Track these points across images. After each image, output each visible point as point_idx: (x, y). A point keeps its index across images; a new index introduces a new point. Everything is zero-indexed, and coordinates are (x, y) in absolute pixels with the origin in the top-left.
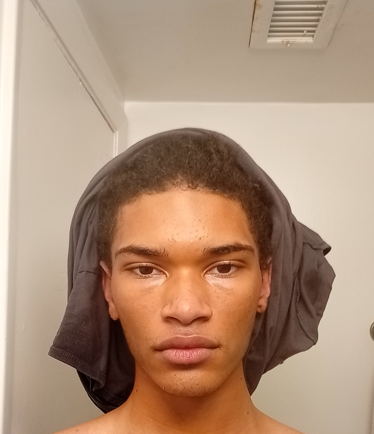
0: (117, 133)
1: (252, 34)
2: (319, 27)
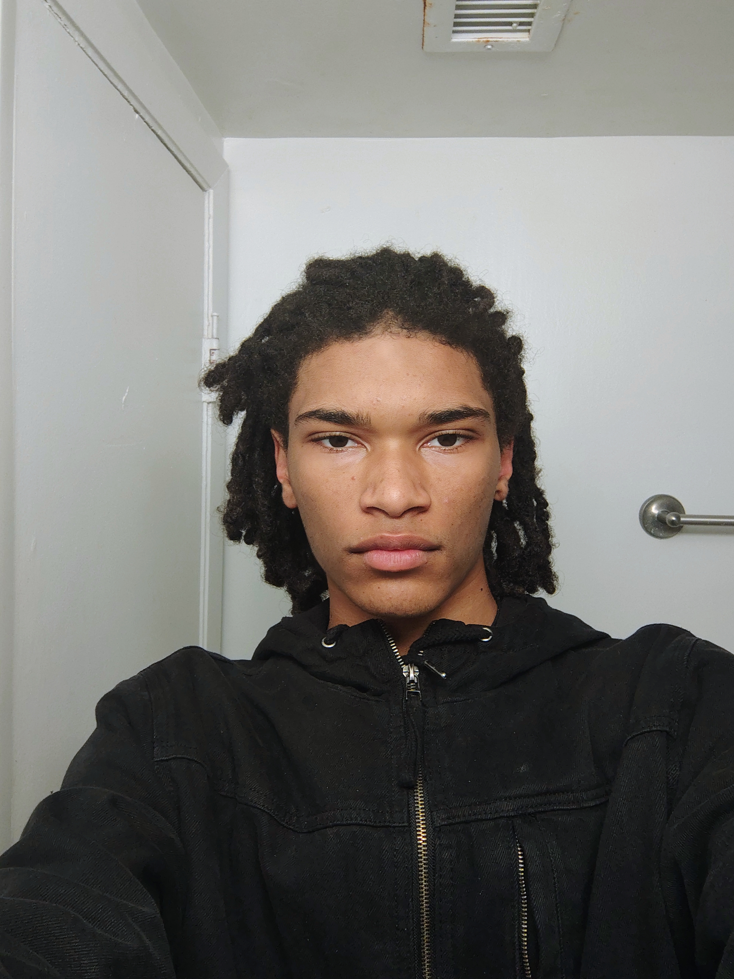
0: (211, 191)
1: (425, 28)
2: (537, 16)
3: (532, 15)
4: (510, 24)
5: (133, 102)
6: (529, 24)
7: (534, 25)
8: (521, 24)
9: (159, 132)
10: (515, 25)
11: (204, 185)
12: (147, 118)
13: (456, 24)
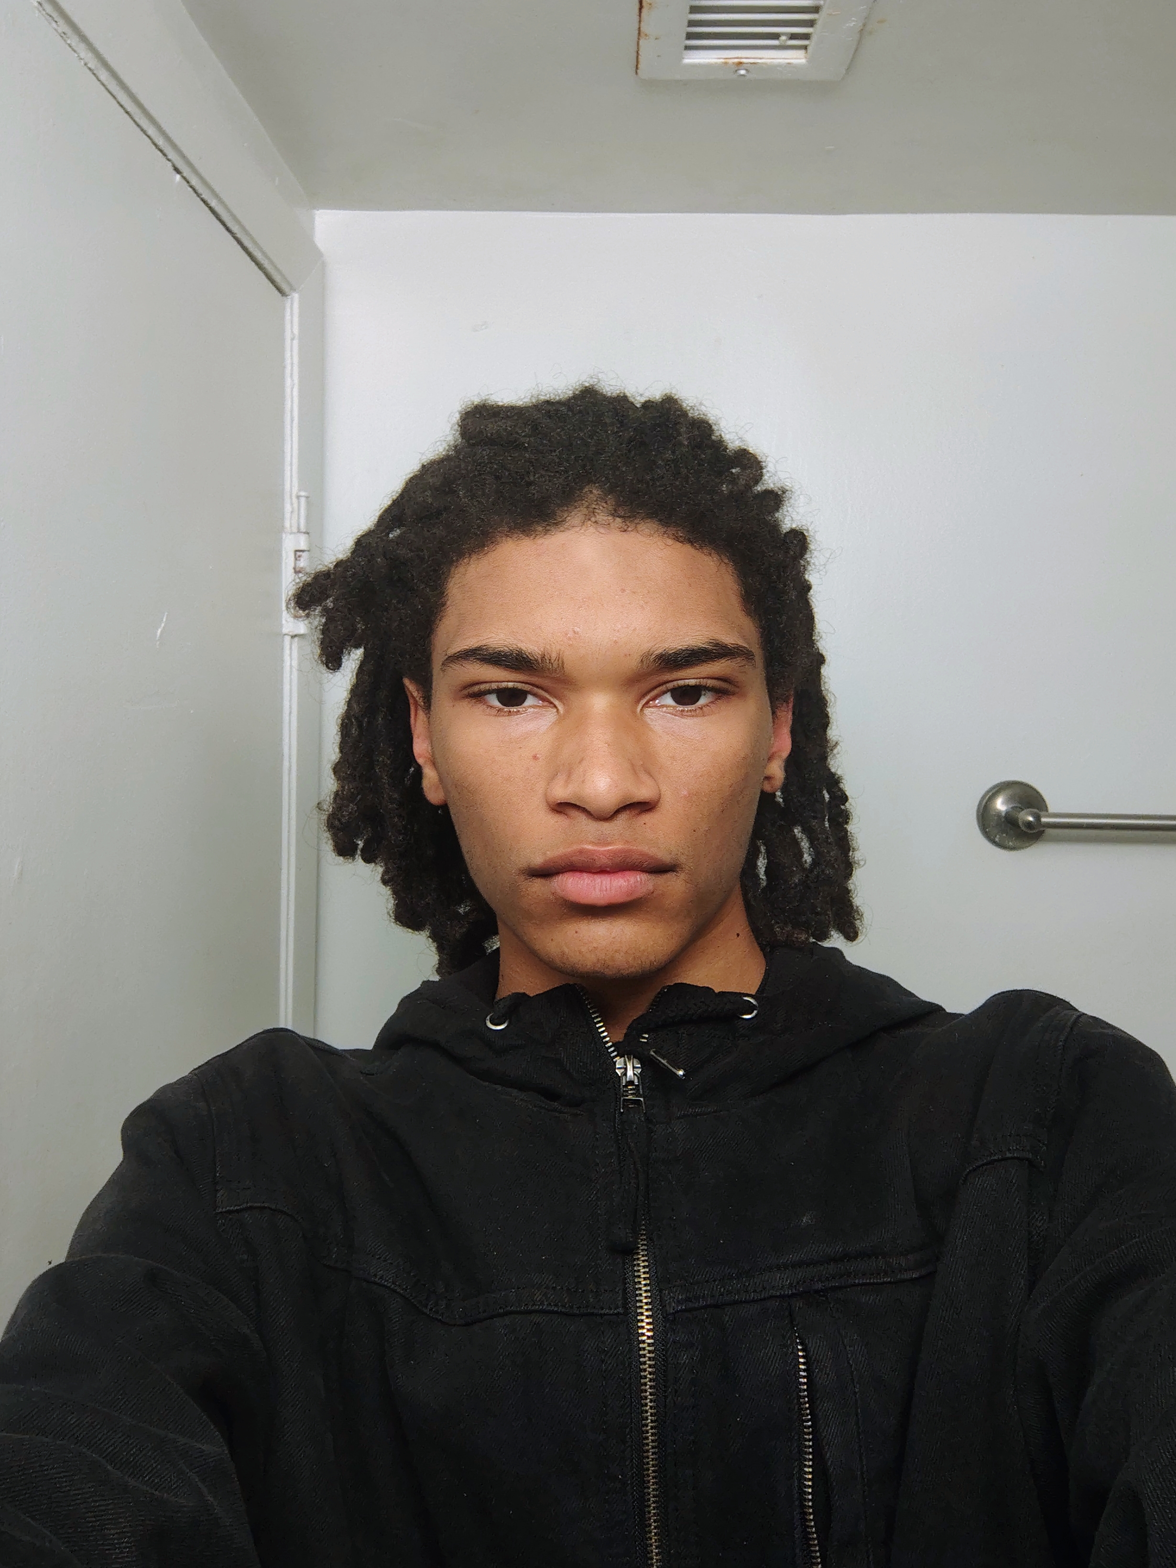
0: (296, 296)
1: (641, 42)
2: (818, 26)
3: (811, 23)
4: (776, 36)
5: (172, 155)
6: (806, 37)
7: (814, 38)
8: (793, 36)
9: (213, 203)
10: (783, 38)
11: (284, 287)
12: (194, 181)
13: (690, 36)
